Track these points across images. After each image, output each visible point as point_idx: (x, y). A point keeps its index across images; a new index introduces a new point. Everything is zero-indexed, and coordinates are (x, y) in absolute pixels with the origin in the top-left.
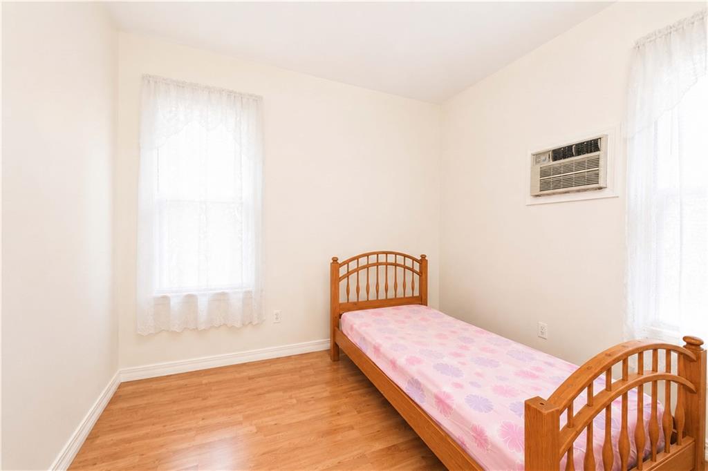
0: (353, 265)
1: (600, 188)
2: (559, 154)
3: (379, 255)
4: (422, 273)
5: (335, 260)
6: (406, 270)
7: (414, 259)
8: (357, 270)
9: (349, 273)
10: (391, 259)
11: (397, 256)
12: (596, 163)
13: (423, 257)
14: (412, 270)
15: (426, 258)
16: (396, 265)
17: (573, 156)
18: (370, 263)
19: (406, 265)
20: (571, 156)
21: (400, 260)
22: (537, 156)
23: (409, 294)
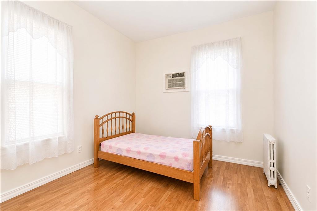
0: (105, 119)
1: (185, 88)
2: (174, 76)
3: (120, 113)
4: (133, 120)
5: (97, 117)
6: (127, 120)
7: (130, 115)
8: (107, 121)
9: (103, 123)
10: (121, 115)
11: (124, 113)
12: (183, 80)
13: (133, 114)
14: (129, 119)
15: (135, 114)
16: (123, 117)
17: (177, 77)
18: (112, 117)
19: (127, 117)
20: (176, 77)
21: (125, 115)
22: (167, 75)
23: (128, 130)
